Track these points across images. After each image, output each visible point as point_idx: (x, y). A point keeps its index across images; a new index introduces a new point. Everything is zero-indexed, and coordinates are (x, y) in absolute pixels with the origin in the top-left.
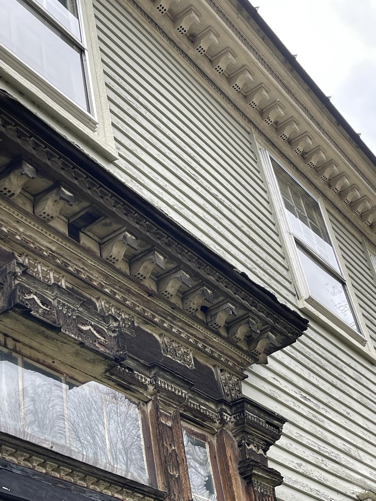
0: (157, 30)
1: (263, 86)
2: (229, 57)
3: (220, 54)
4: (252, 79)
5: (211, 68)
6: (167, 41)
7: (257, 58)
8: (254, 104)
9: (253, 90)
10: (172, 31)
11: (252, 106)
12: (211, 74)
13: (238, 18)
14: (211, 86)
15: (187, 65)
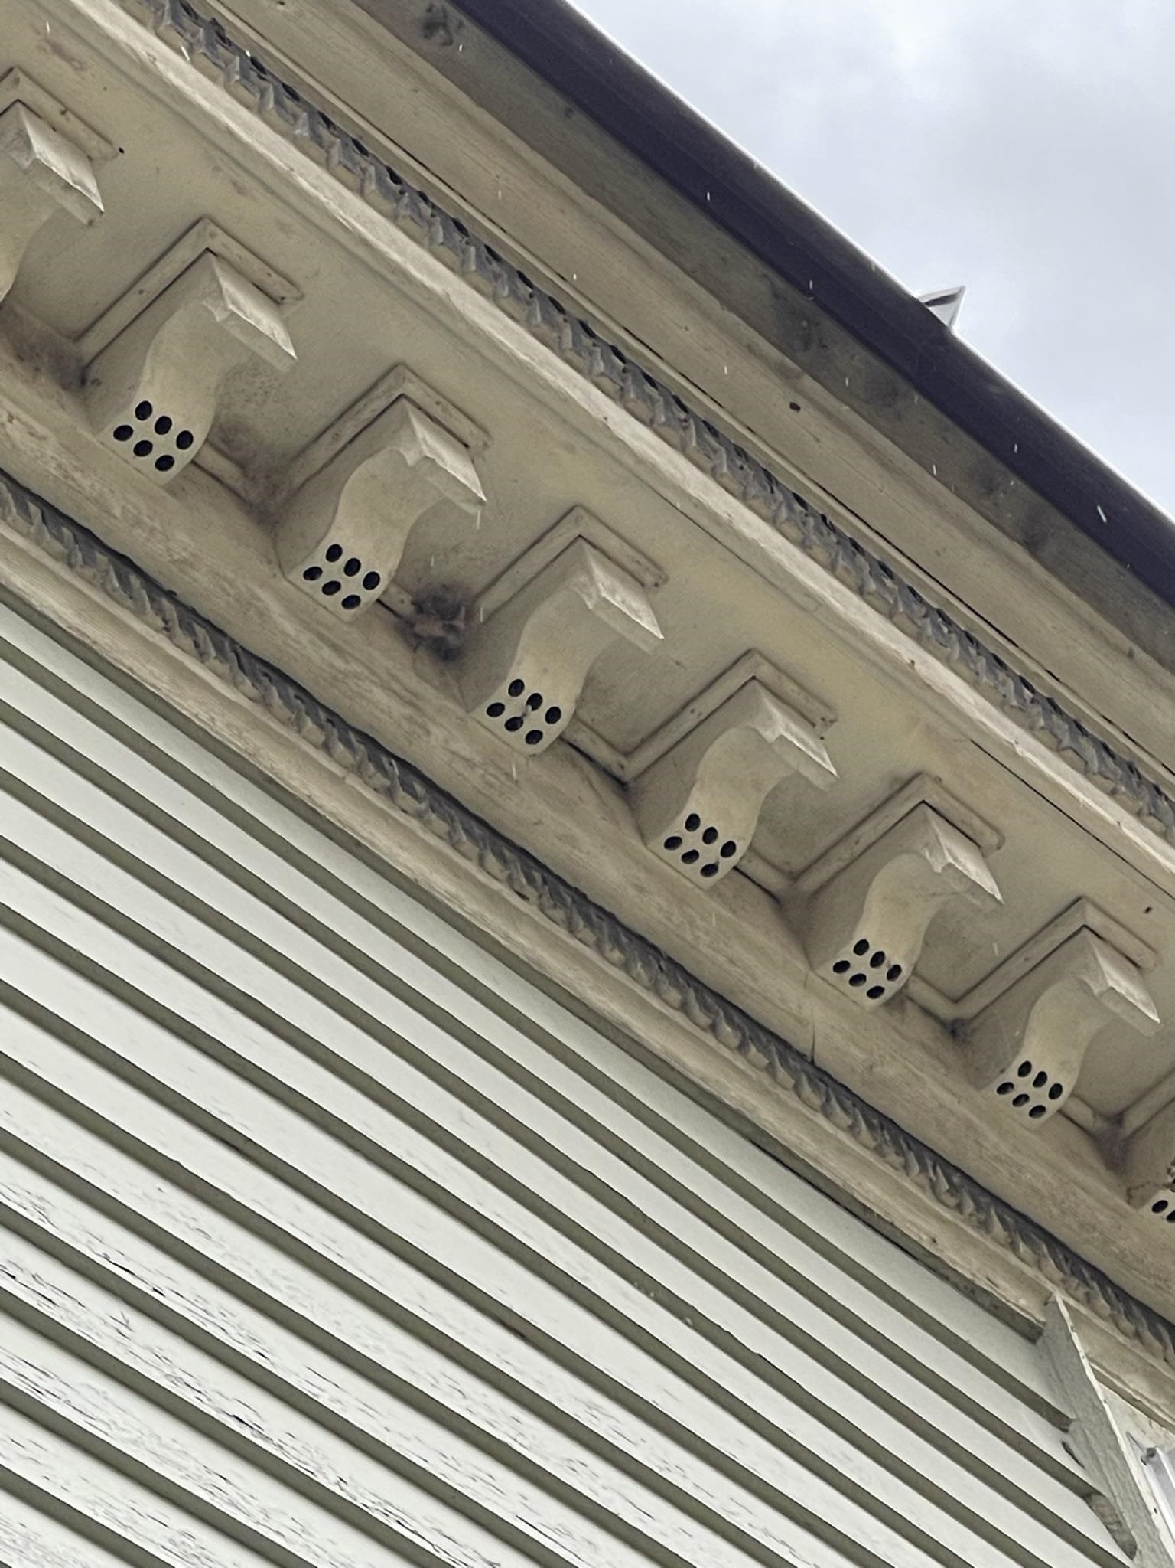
0: (139, 613)
1: (1095, 919)
2: (770, 736)
3: (688, 721)
4: (989, 884)
5: (635, 841)
6: (235, 684)
7: (1002, 705)
8: (1041, 1079)
9: (1017, 967)
10: (264, 595)
11: (1022, 1099)
12: (640, 889)
13: (795, 407)
14: (655, 989)
15: (428, 847)
